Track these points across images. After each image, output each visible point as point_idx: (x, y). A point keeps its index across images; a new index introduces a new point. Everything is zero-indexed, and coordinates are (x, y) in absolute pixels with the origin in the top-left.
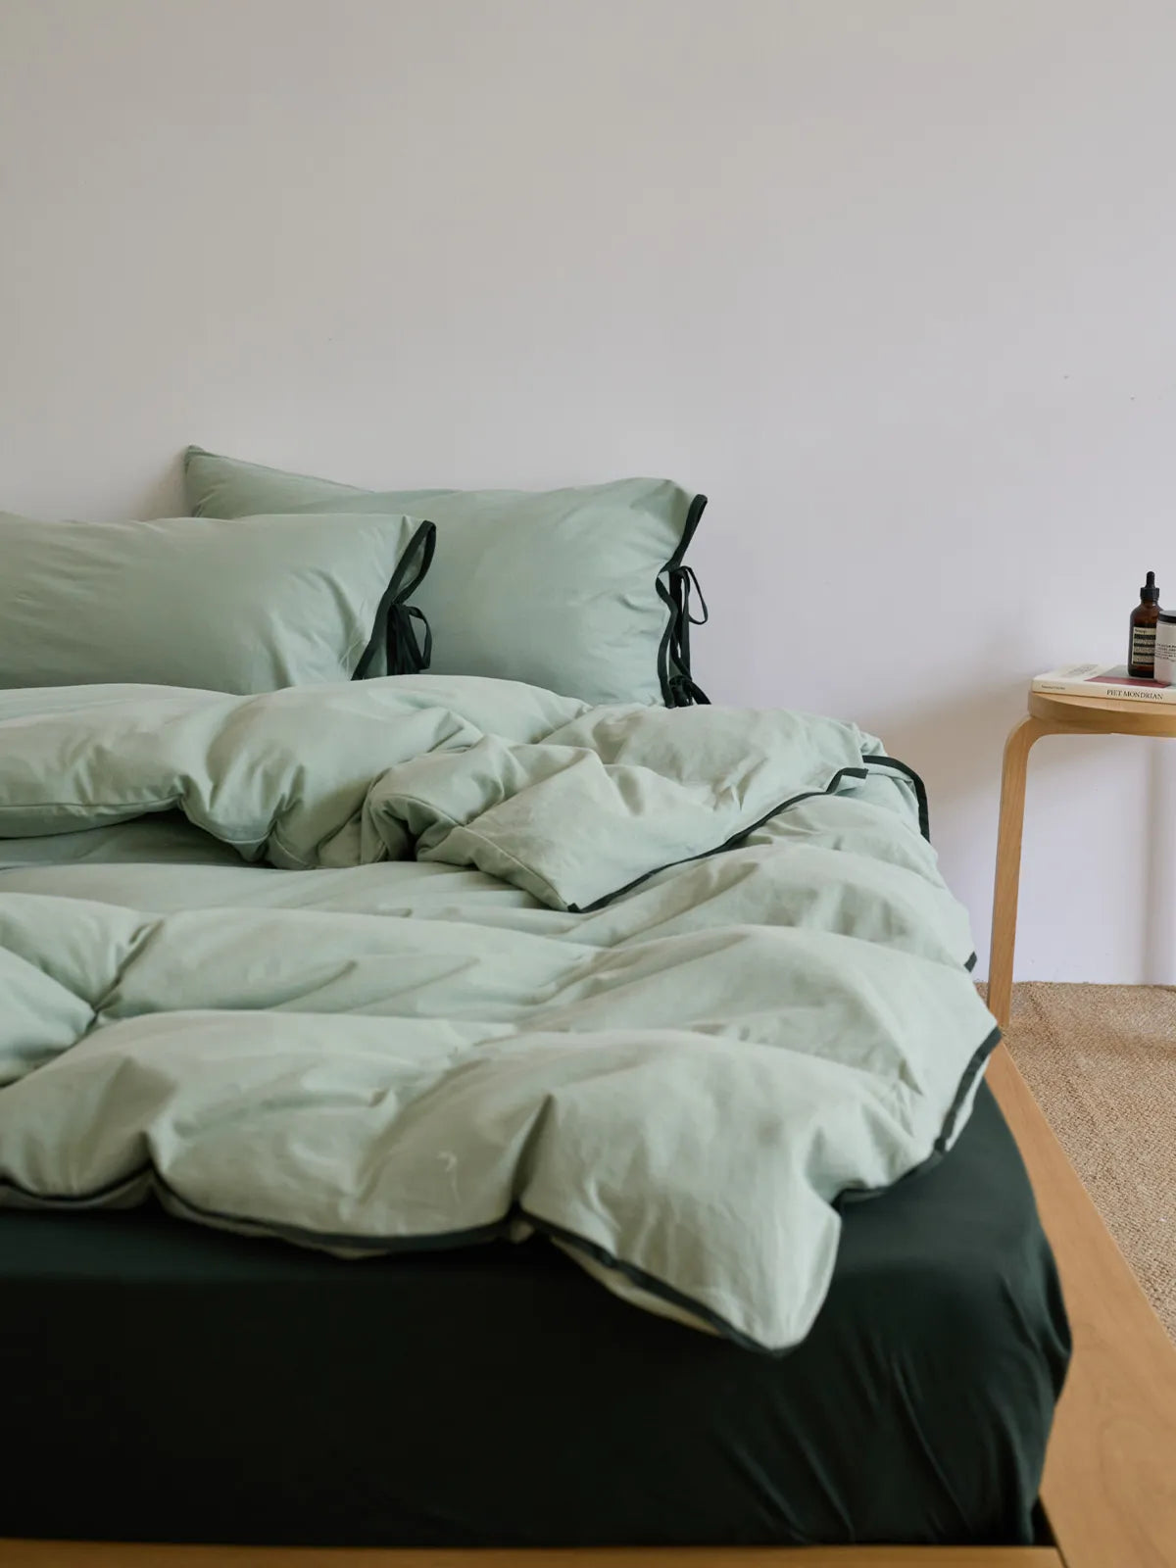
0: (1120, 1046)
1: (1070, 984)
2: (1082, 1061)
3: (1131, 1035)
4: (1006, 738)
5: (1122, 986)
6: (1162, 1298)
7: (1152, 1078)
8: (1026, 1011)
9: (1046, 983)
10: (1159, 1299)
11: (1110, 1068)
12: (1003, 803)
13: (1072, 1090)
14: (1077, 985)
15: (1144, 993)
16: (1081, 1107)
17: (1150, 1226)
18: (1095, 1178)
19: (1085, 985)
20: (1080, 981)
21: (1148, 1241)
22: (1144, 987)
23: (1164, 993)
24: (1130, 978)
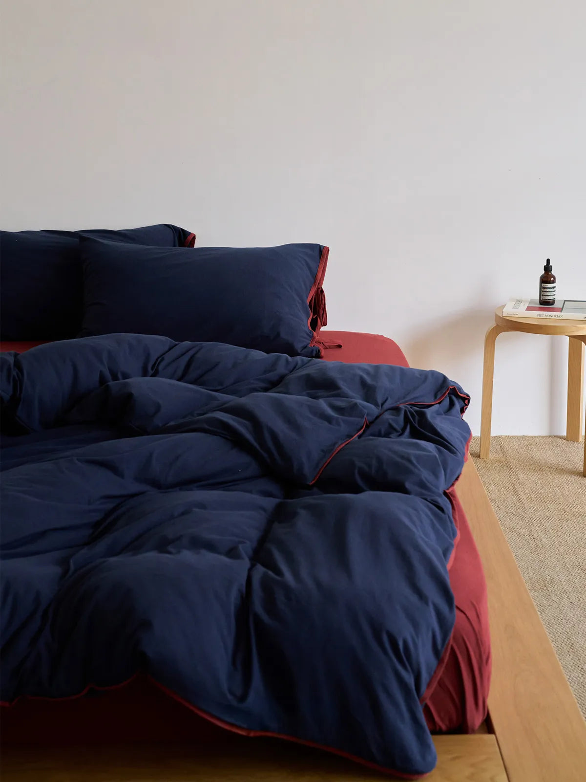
0: (538, 467)
1: (517, 436)
2: (521, 476)
3: (543, 462)
4: (486, 332)
5: (540, 436)
6: (551, 594)
7: (551, 484)
8: (497, 450)
9: (506, 436)
10: (550, 595)
11: (533, 479)
12: (485, 362)
13: (516, 491)
14: (520, 437)
15: (550, 440)
16: (519, 500)
17: (547, 559)
18: (524, 535)
19: (524, 436)
20: (521, 434)
21: (546, 567)
22: (550, 436)
23: (558, 439)
24: (544, 432)
